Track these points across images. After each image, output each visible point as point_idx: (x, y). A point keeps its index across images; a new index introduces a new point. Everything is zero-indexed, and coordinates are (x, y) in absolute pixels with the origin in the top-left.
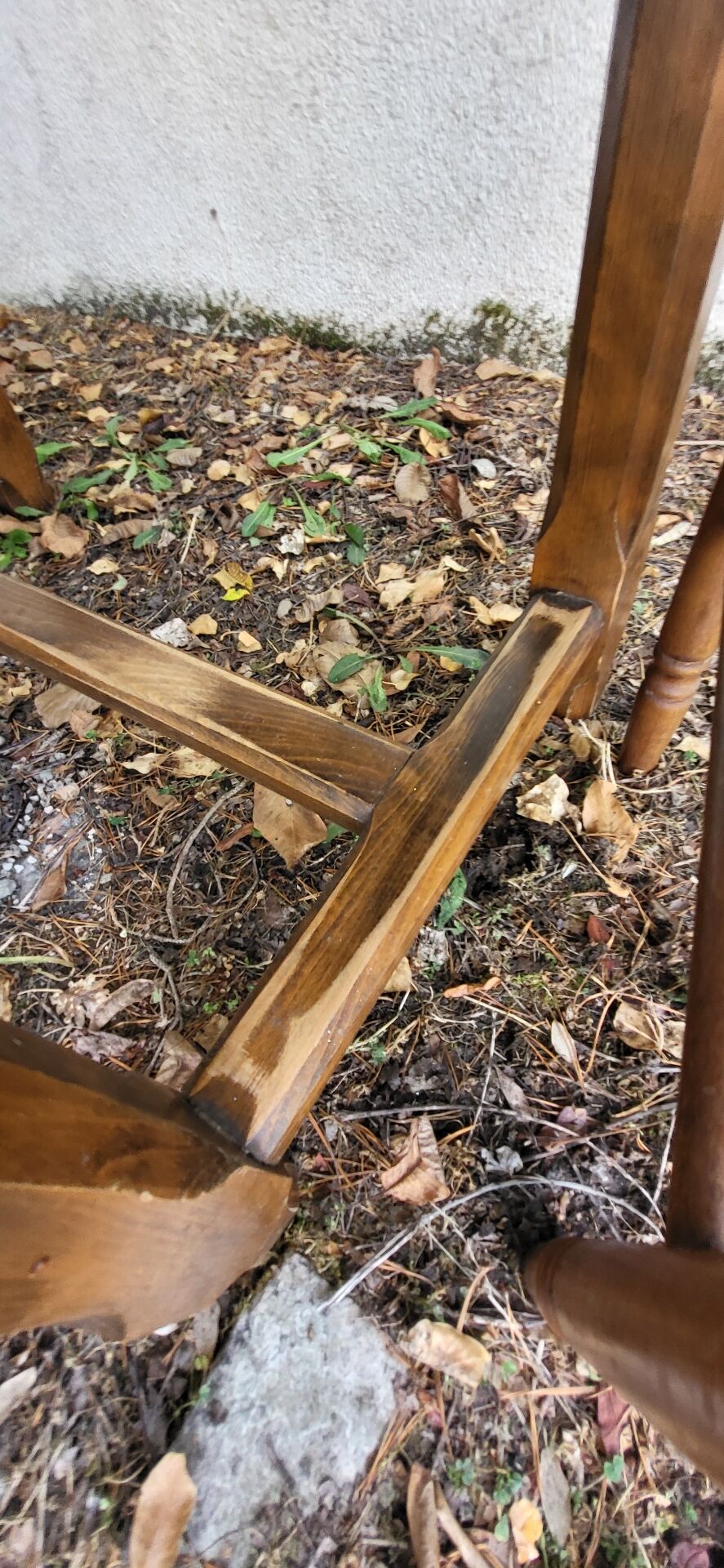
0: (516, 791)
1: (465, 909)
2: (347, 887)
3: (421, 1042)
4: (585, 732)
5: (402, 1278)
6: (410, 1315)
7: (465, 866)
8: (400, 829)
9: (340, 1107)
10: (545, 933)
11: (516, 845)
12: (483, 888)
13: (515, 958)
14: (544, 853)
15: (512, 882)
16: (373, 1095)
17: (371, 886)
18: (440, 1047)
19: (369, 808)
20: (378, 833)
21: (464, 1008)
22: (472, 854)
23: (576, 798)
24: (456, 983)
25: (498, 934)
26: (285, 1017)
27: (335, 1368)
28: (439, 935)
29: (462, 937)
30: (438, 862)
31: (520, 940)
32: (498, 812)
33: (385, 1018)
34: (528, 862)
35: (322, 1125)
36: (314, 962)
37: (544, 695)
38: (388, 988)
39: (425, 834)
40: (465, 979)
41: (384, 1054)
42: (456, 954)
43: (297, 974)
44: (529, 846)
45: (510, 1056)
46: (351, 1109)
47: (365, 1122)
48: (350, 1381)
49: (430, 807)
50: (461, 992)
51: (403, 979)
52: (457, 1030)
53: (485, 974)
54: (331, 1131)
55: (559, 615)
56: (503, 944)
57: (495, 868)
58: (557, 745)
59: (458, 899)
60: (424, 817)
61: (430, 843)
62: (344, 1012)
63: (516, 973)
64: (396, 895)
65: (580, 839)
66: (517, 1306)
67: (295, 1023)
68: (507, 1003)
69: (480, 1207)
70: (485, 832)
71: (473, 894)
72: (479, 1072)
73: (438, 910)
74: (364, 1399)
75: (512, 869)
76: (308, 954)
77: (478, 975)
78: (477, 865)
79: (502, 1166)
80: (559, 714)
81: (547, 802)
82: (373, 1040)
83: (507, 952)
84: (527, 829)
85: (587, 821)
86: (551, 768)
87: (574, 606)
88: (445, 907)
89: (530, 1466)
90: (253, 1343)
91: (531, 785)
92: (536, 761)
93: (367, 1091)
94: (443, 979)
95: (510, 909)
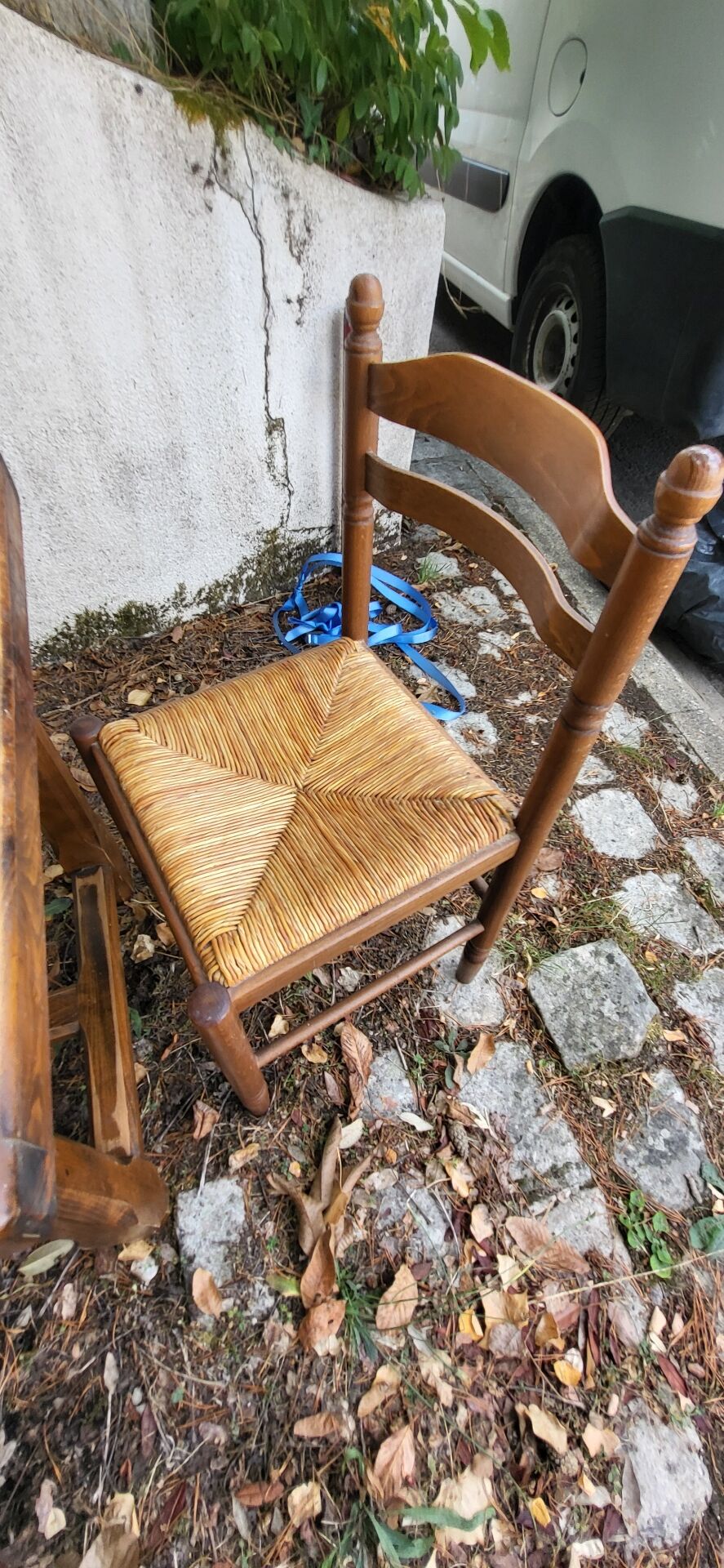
0: (128, 954)
1: (144, 1021)
2: (94, 1057)
3: (167, 1085)
4: (136, 902)
5: (218, 1157)
6: (227, 1165)
7: (130, 1005)
8: (95, 1020)
9: (155, 1139)
10: (182, 1000)
11: (145, 977)
12: (145, 1006)
13: (178, 1021)
14: (159, 970)
15: (155, 993)
16: (164, 1122)
17: (102, 1049)
18: (175, 1079)
19: (76, 1023)
20: (88, 1029)
21: (173, 1056)
22: (129, 998)
23: (154, 937)
24: (163, 1051)
25: (165, 1018)
26: (110, 1117)
27: (218, 1203)
28: (143, 1041)
29: (152, 1033)
30: (119, 1018)
31: (174, 1012)
32: (127, 968)
33: (146, 1093)
34: (155, 979)
35: (154, 1152)
36: (104, 1093)
37: (110, 920)
38: (137, 1080)
39: (107, 1013)
40: (165, 1047)
41: (157, 1103)
42: (154, 1041)
43: (101, 1101)
44: (151, 972)
45: (201, 1056)
46: (160, 1135)
47: (169, 1132)
48: (224, 1199)
49: (100, 1002)
50: (167, 1052)
51: (141, 1071)
52: (176, 1067)
53: (172, 1037)
54: (159, 1150)
55: (90, 880)
56: (169, 1019)
57: (143, 994)
58: (129, 919)
59: (138, 1020)
60: (101, 1007)
61: (111, 1014)
62: (128, 1095)
63: (181, 1026)
64: (114, 1042)
65: (168, 952)
66: (256, 1123)
67: (115, 1115)
68: (187, 1039)
69: (227, 1111)
70: (127, 982)
71: (143, 1013)
72: (195, 1072)
73: (134, 1033)
74: (232, 1199)
75: (151, 988)
76: (99, 1092)
77: (168, 1041)
78: (135, 1000)
79: (224, 1091)
80: (120, 904)
81: (145, 948)
82: (148, 1104)
83: (174, 1021)
84: (145, 966)
85: (165, 942)
86: (135, 933)
87: (94, 872)
88: (135, 1029)
89: (287, 1155)
90: (186, 1231)
91: (132, 946)
92: (127, 933)
93: (160, 1123)
94: (157, 1055)
95: (162, 1004)
